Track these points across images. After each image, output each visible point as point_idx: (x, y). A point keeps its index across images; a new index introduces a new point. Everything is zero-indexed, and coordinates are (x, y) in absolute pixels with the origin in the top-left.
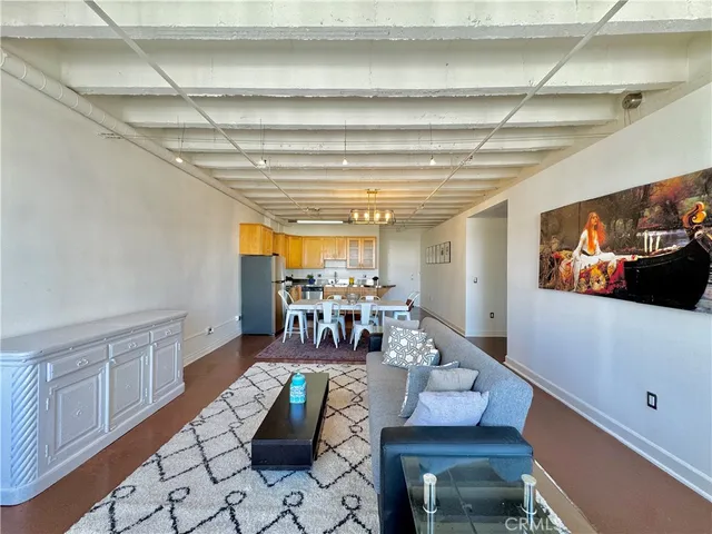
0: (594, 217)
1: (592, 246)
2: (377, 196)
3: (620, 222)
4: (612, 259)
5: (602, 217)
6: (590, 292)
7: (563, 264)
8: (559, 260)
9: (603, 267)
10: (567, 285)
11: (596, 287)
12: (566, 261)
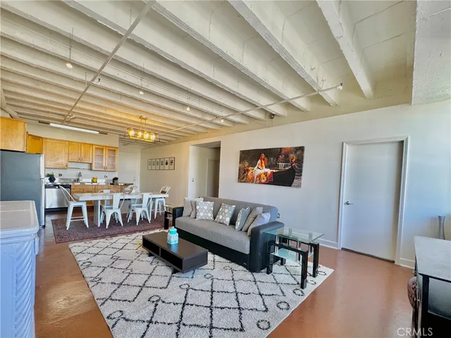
0: (263, 156)
1: (262, 166)
2: (147, 122)
3: (272, 159)
4: (269, 171)
5: (266, 156)
6: (260, 183)
7: (250, 172)
8: (248, 170)
9: (266, 174)
10: (252, 181)
11: (263, 181)
12: (251, 171)
